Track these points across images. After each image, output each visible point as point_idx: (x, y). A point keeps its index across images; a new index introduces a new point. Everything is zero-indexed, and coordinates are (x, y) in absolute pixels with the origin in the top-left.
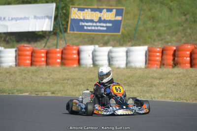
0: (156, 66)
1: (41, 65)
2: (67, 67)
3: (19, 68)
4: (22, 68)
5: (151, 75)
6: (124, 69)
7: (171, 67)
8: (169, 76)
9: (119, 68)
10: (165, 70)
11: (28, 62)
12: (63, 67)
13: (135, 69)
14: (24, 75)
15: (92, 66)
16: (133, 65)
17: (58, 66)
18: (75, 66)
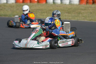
0: (84, 3)
1: (27, 3)
2: (40, 4)
3: (16, 4)
4: (18, 4)
5: (80, 8)
6: (68, 5)
7: (91, 4)
8: (89, 8)
9: (65, 4)
10: (88, 5)
11: (21, 1)
12: (38, 4)
13: (74, 5)
14: (18, 7)
15: (52, 3)
16: (72, 3)
17: (36, 3)
18: (44, 3)
